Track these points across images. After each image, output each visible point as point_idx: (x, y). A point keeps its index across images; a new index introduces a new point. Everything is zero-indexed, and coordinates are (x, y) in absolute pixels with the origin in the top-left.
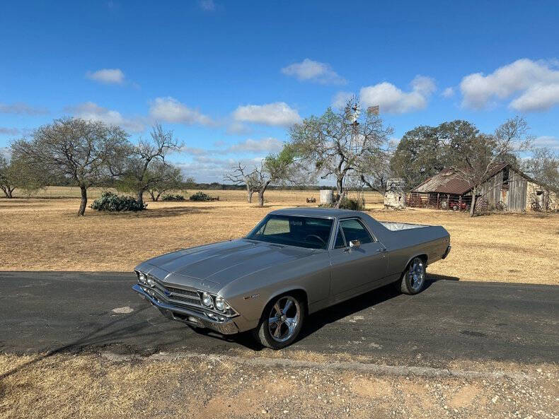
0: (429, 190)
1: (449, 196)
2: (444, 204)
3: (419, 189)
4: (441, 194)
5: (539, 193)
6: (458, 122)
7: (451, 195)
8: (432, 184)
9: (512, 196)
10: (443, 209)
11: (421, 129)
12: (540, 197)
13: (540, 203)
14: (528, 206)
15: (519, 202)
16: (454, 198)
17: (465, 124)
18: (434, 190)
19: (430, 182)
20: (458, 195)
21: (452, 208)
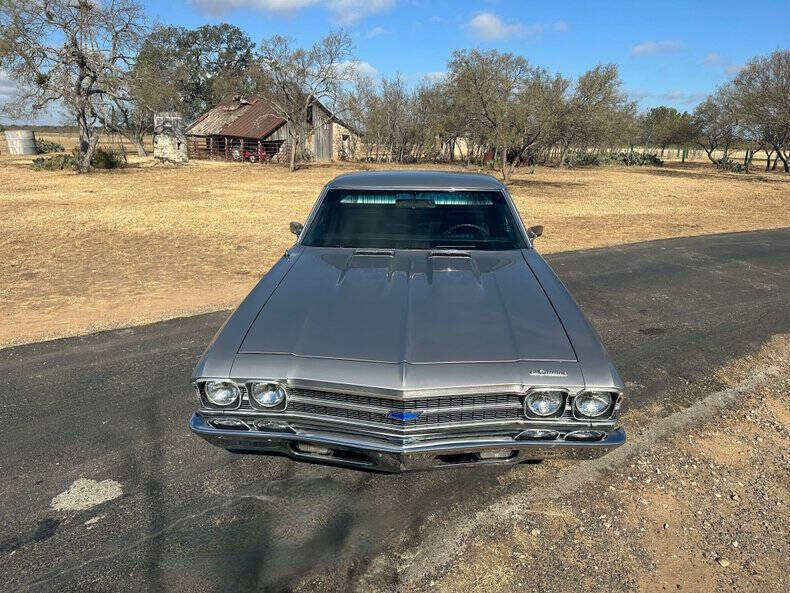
0: (211, 131)
1: (242, 141)
2: (237, 153)
3: (195, 131)
4: (229, 137)
5: (345, 138)
6: (226, 27)
7: (246, 139)
8: (212, 123)
9: (318, 141)
10: (235, 161)
11: (172, 32)
12: (346, 142)
13: (346, 151)
14: (336, 154)
15: (326, 150)
16: (250, 143)
17: (236, 31)
18: (217, 132)
19: (208, 120)
20: (256, 140)
21: (248, 159)
